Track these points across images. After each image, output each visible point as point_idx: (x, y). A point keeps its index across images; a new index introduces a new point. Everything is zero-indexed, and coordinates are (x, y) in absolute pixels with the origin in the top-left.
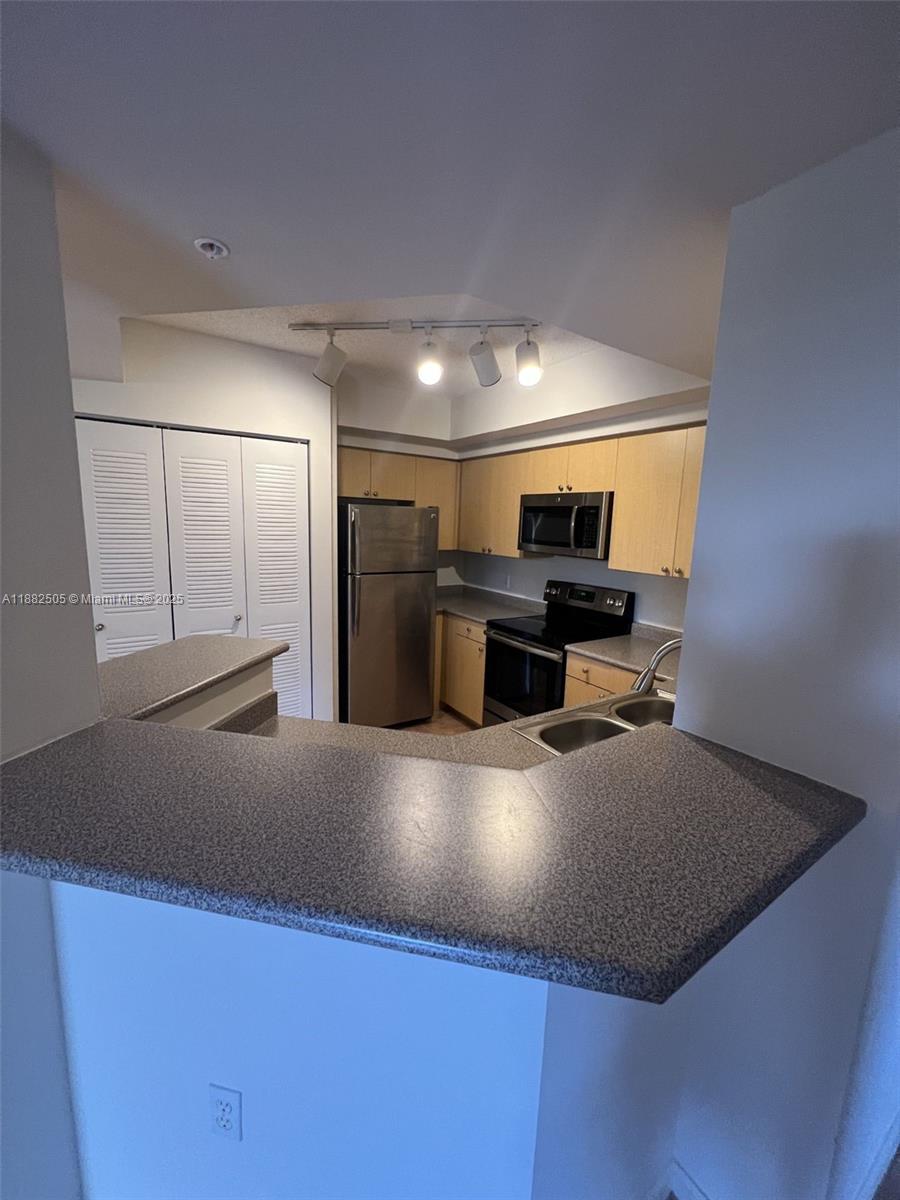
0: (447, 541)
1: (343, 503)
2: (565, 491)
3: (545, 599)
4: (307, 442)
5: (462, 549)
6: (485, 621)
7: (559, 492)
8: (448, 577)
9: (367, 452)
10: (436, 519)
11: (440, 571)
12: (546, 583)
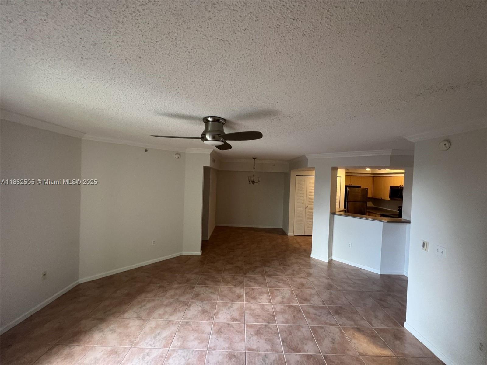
0: (370, 195)
1: (346, 187)
2: (401, 186)
3: (398, 210)
4: (341, 177)
5: (374, 197)
6: (380, 214)
7: (400, 186)
8: (370, 204)
9: (349, 176)
10: (367, 191)
11: (368, 203)
12: (398, 207)
